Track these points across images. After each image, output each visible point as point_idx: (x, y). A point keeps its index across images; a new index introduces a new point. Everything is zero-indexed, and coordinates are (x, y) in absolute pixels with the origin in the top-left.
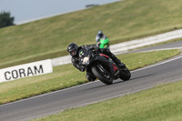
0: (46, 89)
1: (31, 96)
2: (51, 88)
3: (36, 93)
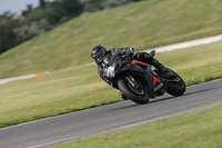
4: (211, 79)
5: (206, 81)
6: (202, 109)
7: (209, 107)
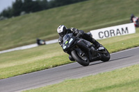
0: (130, 46)
1: (119, 51)
2: (134, 44)
3: (123, 48)
4: (57, 66)
5: (53, 67)
6: (51, 84)
7: (56, 83)
